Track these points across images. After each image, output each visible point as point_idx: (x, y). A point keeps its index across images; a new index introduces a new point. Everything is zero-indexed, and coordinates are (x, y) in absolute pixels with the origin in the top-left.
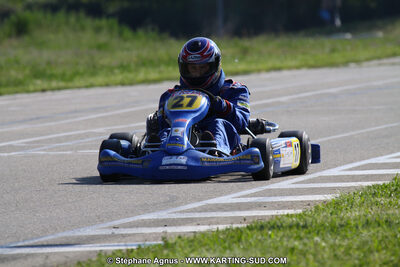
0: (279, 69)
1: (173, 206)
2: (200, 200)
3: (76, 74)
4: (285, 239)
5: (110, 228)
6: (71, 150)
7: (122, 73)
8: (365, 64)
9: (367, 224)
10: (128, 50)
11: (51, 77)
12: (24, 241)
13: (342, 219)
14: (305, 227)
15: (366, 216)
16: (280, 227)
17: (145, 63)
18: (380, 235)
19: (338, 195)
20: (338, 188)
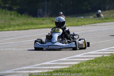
1: (32, 65)
2: (40, 63)
3: (5, 27)
5: (14, 71)
6: (3, 48)
7: (18, 27)
9: (87, 71)
10: (20, 20)
13: (80, 69)
14: (70, 71)
15: (87, 68)
16: (62, 71)
17: (24, 24)
18: (91, 74)
19: (79, 63)
20: (79, 60)
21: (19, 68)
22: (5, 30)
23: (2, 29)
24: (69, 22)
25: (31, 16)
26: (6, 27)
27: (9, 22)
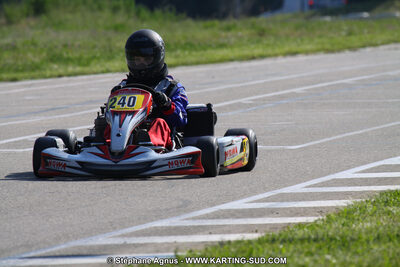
0: (294, 54)
1: (185, 212)
2: (213, 205)
3: (94, 57)
4: (295, 255)
5: (119, 236)
8: (381, 48)
9: (378, 239)
11: (67, 61)
12: (36, 250)
13: (354, 232)
14: (316, 240)
15: (377, 229)
16: (291, 241)
18: (391, 251)
19: (350, 202)
20: (351, 193)
21: (140, 224)
22: (95, 69)
23: (84, 65)
24: (320, 37)
25: (184, 15)
26: (98, 59)
27: (109, 40)
